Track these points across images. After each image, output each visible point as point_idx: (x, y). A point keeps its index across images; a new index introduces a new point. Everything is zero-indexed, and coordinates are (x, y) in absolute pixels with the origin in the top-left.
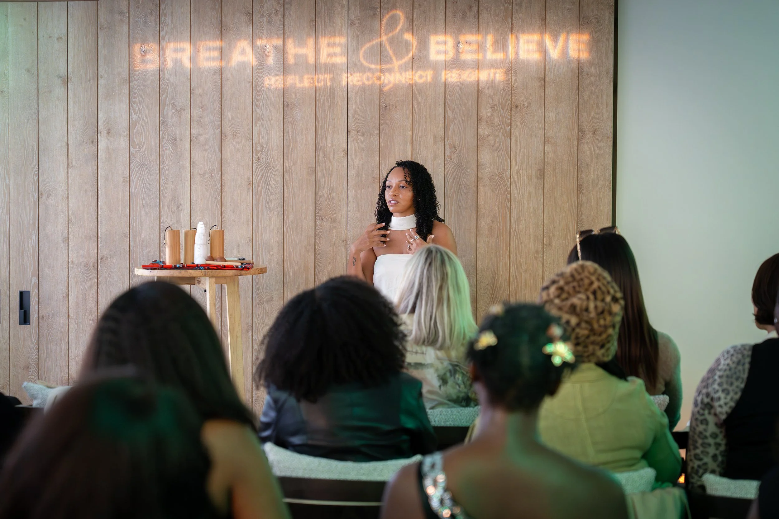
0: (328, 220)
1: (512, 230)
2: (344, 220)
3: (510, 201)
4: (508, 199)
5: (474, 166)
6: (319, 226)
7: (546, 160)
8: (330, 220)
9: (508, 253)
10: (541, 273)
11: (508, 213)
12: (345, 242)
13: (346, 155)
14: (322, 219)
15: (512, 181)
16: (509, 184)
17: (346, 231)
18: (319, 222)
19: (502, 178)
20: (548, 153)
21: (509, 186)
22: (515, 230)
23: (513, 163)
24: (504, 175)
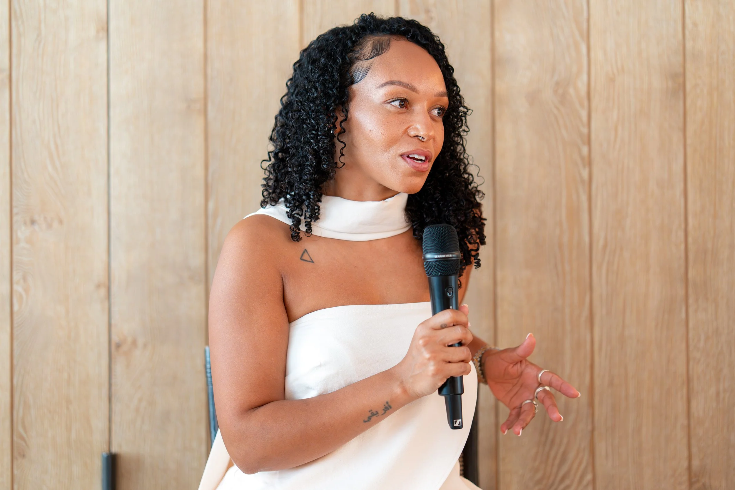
0: (50, 226)
1: (599, 244)
2: (100, 224)
3: (589, 163)
4: (582, 158)
5: (485, 65)
6: (22, 244)
7: (689, 45)
8: (56, 224)
9: (586, 312)
10: (681, 368)
11: (584, 198)
12: (103, 292)
13: (103, 34)
14: (33, 222)
15: (594, 104)
16: (584, 114)
17: (105, 256)
18: (22, 232)
19: (563, 99)
20: (695, 25)
21: (585, 119)
22: (605, 246)
23: (597, 54)
24: (571, 91)
